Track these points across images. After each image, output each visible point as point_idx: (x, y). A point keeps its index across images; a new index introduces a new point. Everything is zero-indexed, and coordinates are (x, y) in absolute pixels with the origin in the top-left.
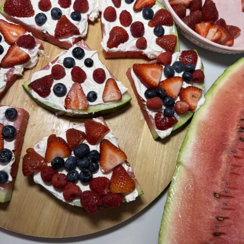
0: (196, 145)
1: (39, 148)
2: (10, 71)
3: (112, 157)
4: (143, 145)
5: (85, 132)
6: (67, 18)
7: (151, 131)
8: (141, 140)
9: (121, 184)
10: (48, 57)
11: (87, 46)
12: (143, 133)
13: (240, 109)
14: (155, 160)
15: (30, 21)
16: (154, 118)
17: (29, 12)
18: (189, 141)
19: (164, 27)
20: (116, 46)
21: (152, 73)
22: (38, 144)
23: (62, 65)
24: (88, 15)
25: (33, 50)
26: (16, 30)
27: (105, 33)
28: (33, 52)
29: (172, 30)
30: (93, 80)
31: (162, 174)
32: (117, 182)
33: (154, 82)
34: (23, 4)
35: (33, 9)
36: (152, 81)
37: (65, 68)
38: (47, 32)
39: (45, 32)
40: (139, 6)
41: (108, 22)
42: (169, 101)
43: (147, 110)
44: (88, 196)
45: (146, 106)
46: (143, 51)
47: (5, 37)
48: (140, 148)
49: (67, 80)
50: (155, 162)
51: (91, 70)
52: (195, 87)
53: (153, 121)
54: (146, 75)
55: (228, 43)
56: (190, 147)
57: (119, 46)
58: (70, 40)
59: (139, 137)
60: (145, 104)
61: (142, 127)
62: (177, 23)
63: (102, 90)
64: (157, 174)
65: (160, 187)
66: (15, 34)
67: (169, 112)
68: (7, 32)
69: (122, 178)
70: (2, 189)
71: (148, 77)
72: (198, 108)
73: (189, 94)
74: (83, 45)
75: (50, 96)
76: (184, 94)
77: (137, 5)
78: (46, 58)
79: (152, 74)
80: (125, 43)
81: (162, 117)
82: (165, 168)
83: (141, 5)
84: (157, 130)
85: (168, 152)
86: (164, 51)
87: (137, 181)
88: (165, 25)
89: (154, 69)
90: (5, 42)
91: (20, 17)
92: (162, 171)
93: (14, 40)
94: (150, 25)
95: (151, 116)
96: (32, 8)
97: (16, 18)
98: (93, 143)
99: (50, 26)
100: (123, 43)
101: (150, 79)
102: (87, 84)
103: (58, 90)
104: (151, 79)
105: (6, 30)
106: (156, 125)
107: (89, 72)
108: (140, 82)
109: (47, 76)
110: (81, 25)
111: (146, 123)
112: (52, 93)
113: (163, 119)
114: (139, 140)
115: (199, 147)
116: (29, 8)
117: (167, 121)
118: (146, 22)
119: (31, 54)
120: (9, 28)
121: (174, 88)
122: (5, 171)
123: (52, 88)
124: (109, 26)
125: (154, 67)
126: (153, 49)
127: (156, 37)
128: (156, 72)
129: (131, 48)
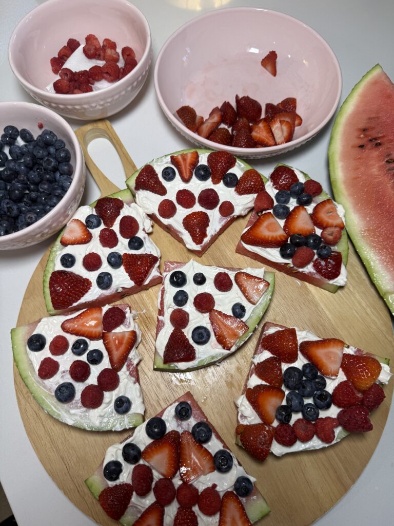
0: (382, 261)
1: (245, 417)
2: (128, 366)
3: (328, 356)
4: (329, 310)
5: (272, 356)
6: (129, 254)
7: (321, 287)
8: (323, 307)
9: (366, 372)
10: (144, 311)
11: (177, 263)
12: (316, 297)
13: (389, 185)
14: (356, 314)
15: (94, 293)
16: (314, 271)
17: (84, 285)
18: (372, 263)
19: (231, 171)
20: (205, 235)
21: (268, 227)
22: (240, 414)
23: (176, 307)
24: (144, 230)
25: (127, 321)
26: (89, 317)
27: (180, 232)
28: (130, 322)
29: (240, 165)
30: (221, 293)
31: (377, 321)
32: (360, 375)
33: (280, 236)
34: (72, 283)
35: (84, 277)
36: (276, 237)
37: (181, 308)
38: (123, 288)
39: (120, 290)
40: (188, 174)
41: (171, 219)
42: (314, 241)
43: (301, 270)
44: (350, 417)
45: (295, 268)
46: (233, 215)
47: (87, 337)
48: (330, 317)
49: (197, 319)
50: (357, 316)
51: (209, 284)
52: (322, 203)
53: (318, 276)
54: (265, 237)
55: (297, 122)
56: (380, 269)
57: (208, 232)
58: (154, 273)
59: (316, 305)
60: (292, 266)
61: (308, 292)
62: (238, 154)
63: (240, 293)
64: (372, 325)
65: (387, 336)
66: (93, 323)
67: (325, 252)
68: (84, 329)
69: (360, 367)
70: (255, 497)
71: (268, 237)
72: (344, 220)
73: (323, 216)
74: (172, 266)
75: (197, 352)
76: (319, 220)
77: (185, 174)
78: (143, 316)
79: (269, 230)
80: (210, 224)
81: (323, 263)
82: (372, 312)
83: (188, 170)
84: (331, 282)
85: (358, 293)
86: (255, 195)
87: (370, 354)
88: (231, 168)
89: (265, 224)
90: (92, 342)
91: (80, 299)
92: (373, 317)
93: (100, 329)
94: (216, 182)
95: (310, 272)
96: (81, 277)
97: (75, 304)
98: (293, 358)
99: (121, 278)
100: (208, 225)
101: (273, 237)
102: (219, 303)
103: (202, 338)
104: (275, 236)
105: (80, 328)
106: (325, 278)
107: (209, 287)
108: (263, 248)
109: (172, 334)
110: (149, 247)
111: (307, 284)
112: (195, 346)
113: (326, 265)
114: (320, 309)
115: (387, 260)
116: (80, 280)
117: (334, 263)
118: (209, 184)
119: (129, 327)
120: (81, 322)
121: (302, 222)
122: (240, 476)
123: (191, 342)
124: (177, 221)
125: (263, 221)
126: (243, 203)
127: (233, 189)
128: (271, 224)
129: (220, 223)
